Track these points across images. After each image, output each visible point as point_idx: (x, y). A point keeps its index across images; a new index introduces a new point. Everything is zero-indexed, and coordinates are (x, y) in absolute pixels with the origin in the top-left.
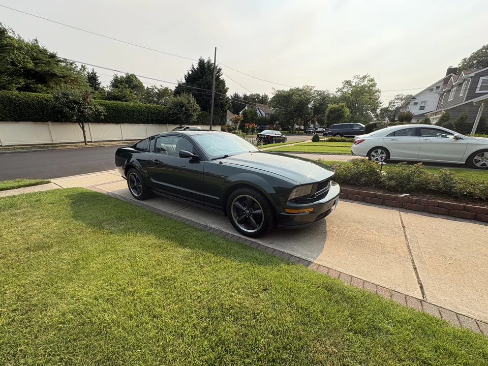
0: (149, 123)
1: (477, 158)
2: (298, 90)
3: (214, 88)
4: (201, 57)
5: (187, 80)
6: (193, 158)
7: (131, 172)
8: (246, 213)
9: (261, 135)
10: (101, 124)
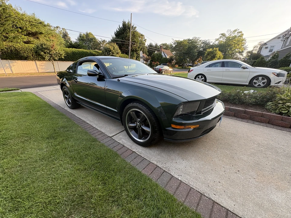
1: (255, 81)
2: (189, 40)
3: (131, 40)
4: (124, 20)
5: (116, 35)
6: (99, 77)
7: (64, 89)
8: (137, 125)
9: (155, 68)
10: (65, 62)
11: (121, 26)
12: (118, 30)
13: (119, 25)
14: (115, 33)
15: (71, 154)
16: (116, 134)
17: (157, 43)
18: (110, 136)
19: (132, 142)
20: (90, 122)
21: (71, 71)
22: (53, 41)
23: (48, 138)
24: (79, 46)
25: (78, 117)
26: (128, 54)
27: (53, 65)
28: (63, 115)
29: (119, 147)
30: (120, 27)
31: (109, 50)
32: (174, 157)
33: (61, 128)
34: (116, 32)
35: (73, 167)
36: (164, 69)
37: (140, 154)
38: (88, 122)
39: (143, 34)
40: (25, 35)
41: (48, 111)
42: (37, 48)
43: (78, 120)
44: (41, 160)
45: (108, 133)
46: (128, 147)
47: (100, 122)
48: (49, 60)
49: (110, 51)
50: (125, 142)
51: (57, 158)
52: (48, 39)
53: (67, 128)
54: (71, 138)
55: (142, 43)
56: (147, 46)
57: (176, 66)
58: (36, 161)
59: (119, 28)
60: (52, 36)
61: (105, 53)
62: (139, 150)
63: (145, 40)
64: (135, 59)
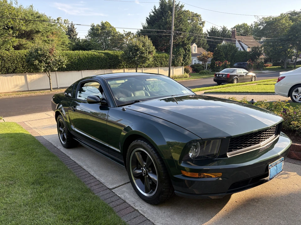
0: (107, 69)
3: (173, 27)
5: (148, 21)
6: (102, 104)
7: (59, 119)
8: (143, 171)
9: (219, 74)
10: (66, 72)
11: (158, 7)
12: (152, 14)
13: (155, 7)
14: (147, 20)
15: (57, 203)
16: (118, 185)
17: (225, 26)
18: (110, 188)
19: (137, 197)
20: (87, 168)
21: (70, 95)
22: (52, 41)
23: (33, 183)
24: (88, 46)
25: (73, 160)
26: (168, 51)
27: (49, 78)
28: (54, 156)
29: (123, 206)
30: (157, 9)
31: (135, 49)
32: (191, 222)
33: (49, 172)
34: (149, 17)
35: (56, 216)
36: (235, 75)
37: (143, 214)
38: (85, 167)
40: (17, 37)
41: (36, 151)
42: (31, 55)
43: (72, 164)
44: (25, 205)
45: (108, 184)
46: (130, 203)
47: (101, 168)
48: (45, 71)
49: (138, 50)
50: (128, 197)
51: (41, 206)
52: (46, 39)
53: (56, 173)
54: (60, 185)
55: (196, 30)
56: (207, 32)
57: (267, 66)
58: (20, 206)
59: (154, 11)
60: (52, 34)
61: (129, 53)
62: (144, 208)
63: (203, 23)
64: (182, 59)
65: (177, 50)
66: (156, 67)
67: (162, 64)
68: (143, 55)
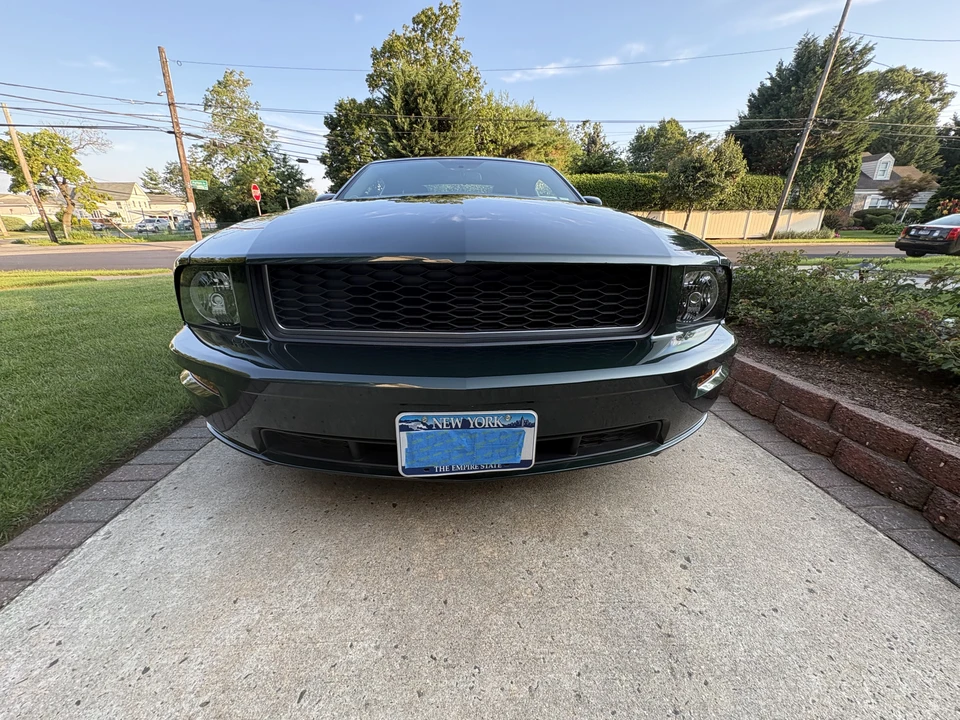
3: (815, 110)
5: (754, 104)
9: (920, 229)
11: (789, 60)
12: (768, 83)
13: (780, 62)
26: (783, 171)
30: (784, 67)
31: (694, 167)
34: (756, 93)
39: (937, 71)
49: (701, 168)
55: (909, 119)
56: (951, 123)
59: (774, 76)
60: (556, 147)
64: (825, 191)
65: (813, 170)
66: (742, 210)
67: (760, 201)
68: (712, 180)
